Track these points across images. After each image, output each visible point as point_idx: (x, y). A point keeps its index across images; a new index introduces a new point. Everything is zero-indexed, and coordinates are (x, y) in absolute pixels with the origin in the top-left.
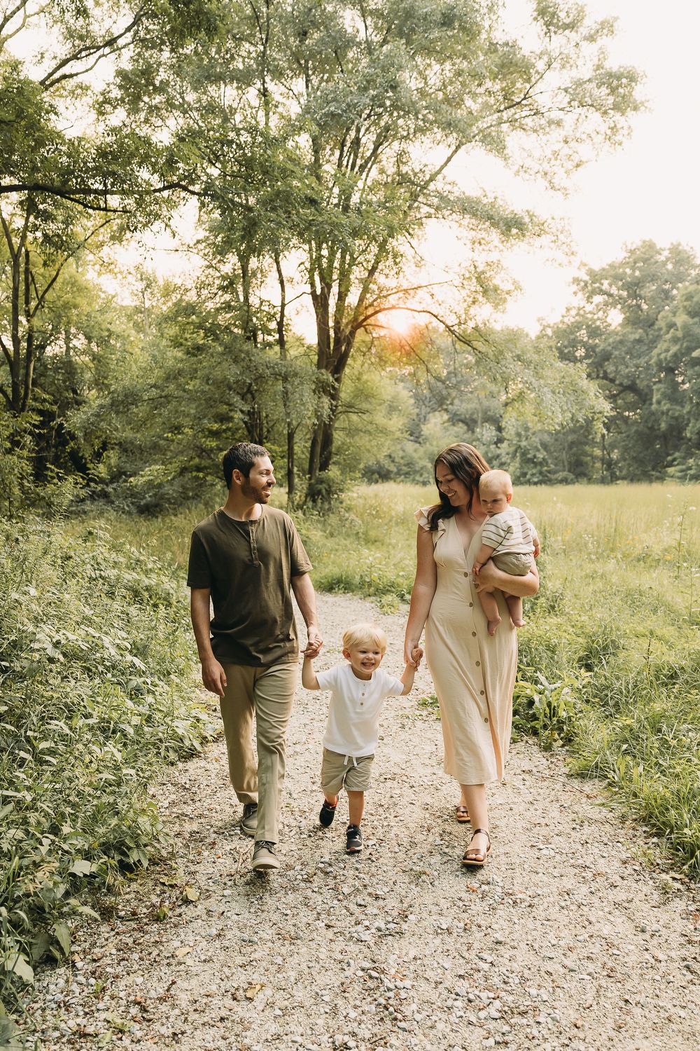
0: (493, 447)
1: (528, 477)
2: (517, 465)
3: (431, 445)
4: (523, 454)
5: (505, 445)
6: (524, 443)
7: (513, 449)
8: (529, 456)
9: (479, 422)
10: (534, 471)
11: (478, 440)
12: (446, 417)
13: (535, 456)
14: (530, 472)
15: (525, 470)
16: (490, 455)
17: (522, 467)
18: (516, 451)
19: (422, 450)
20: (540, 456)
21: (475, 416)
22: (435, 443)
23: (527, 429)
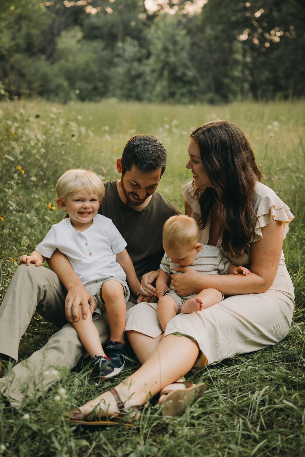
0: (136, 64)
1: (177, 97)
2: (165, 83)
3: (67, 60)
4: (173, 71)
5: (152, 60)
6: (172, 59)
7: (158, 66)
8: (179, 73)
9: (120, 36)
10: (184, 90)
11: (119, 56)
12: (80, 35)
13: (184, 74)
14: (179, 92)
15: (174, 89)
16: (133, 73)
17: (170, 87)
18: (162, 69)
19: (56, 66)
20: (191, 73)
21: (115, 30)
22: (71, 58)
23: (175, 43)
